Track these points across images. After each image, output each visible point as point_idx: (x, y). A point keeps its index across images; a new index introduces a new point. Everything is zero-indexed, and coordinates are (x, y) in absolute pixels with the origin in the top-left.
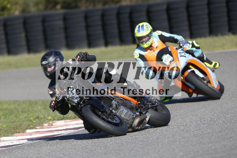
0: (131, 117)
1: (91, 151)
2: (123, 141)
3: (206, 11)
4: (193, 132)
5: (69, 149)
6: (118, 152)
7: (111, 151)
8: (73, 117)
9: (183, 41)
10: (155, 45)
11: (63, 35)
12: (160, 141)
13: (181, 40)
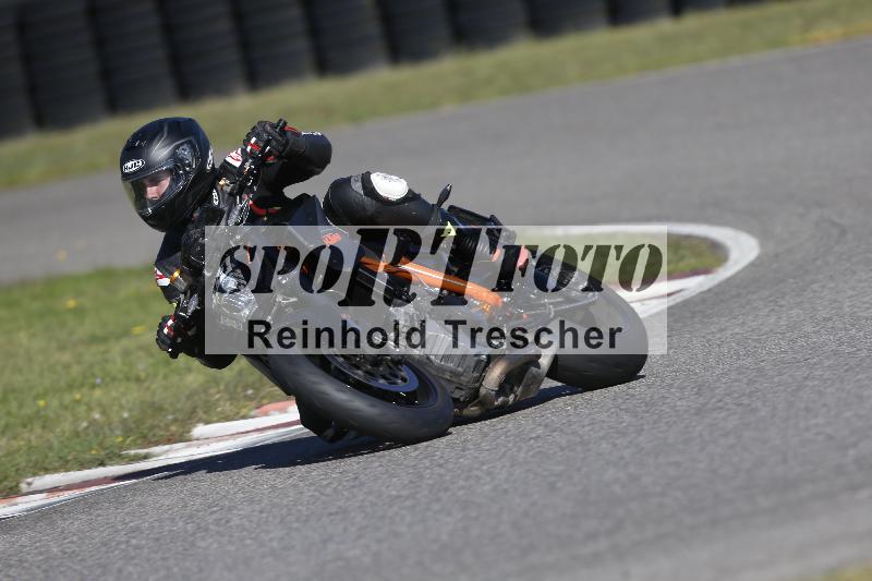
1: (647, 404)
6: (745, 401)
7: (720, 401)
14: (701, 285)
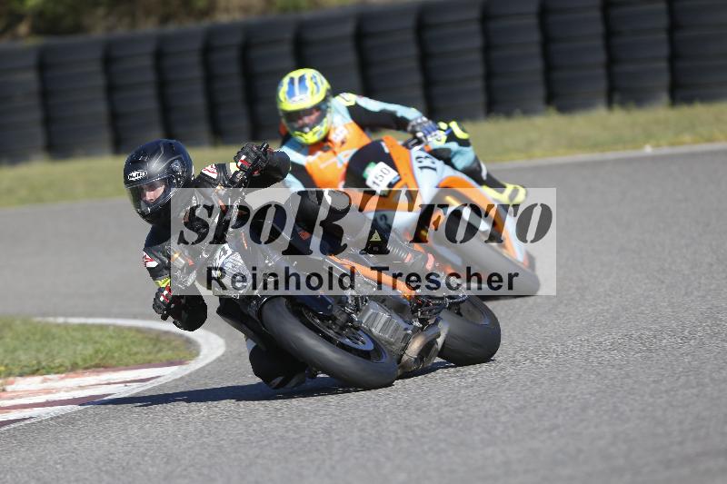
0: (401, 334)
1: (124, 468)
2: (223, 440)
3: (477, 42)
4: (438, 409)
5: (56, 463)
6: (206, 471)
7: (185, 470)
8: (70, 367)
9: (425, 122)
10: (337, 135)
11: (36, 115)
12: (337, 437)
13: (419, 121)
14: (174, 373)
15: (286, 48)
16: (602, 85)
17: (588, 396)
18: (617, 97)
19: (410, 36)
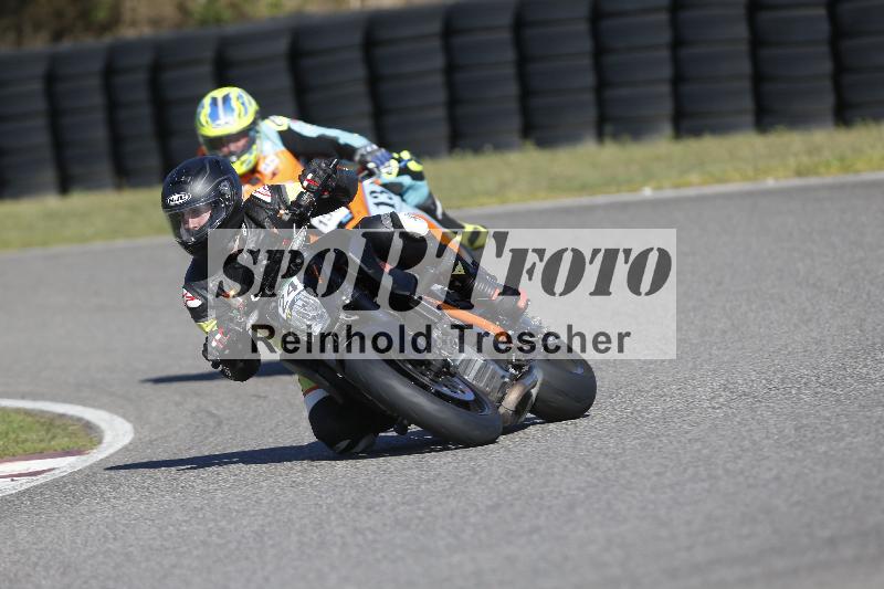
2: (131, 546)
3: (439, 61)
4: (393, 508)
7: (85, 582)
9: (375, 151)
10: (268, 165)
12: (270, 542)
13: (369, 149)
14: (71, 465)
15: (206, 69)
16: (591, 113)
17: (575, 492)
18: (609, 128)
19: (356, 54)
